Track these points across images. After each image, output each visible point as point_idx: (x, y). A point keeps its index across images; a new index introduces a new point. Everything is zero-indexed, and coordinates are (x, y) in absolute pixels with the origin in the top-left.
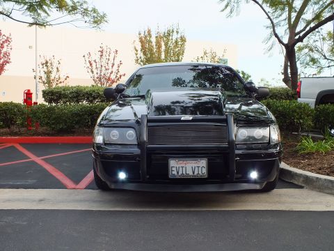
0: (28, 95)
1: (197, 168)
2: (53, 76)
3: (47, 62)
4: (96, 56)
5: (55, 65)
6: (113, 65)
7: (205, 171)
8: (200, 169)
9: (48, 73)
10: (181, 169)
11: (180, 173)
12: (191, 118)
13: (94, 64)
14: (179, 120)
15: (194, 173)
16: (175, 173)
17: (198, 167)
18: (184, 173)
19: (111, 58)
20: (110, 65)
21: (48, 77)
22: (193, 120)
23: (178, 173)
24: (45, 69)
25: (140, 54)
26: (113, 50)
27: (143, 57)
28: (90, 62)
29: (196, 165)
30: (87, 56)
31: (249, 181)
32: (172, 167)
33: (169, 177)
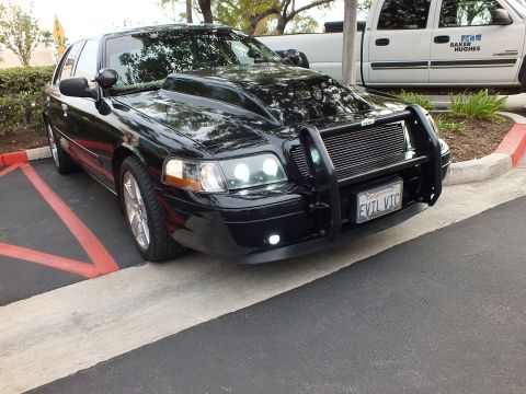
1: (389, 200)
7: (398, 200)
8: (394, 198)
10: (371, 205)
12: (373, 121)
15: (386, 206)
16: (363, 214)
17: (392, 196)
18: (375, 210)
23: (367, 213)
29: (390, 194)
32: (361, 206)
33: (358, 222)
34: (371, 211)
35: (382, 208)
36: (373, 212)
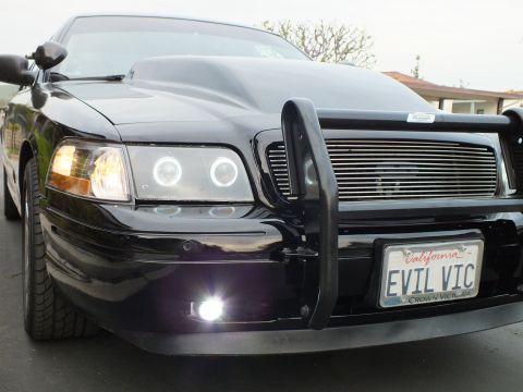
1: (454, 271)
7: (473, 277)
8: (462, 270)
10: (414, 275)
11: (409, 293)
12: (431, 120)
14: (402, 125)
15: (445, 285)
16: (397, 290)
17: (458, 266)
18: (421, 288)
23: (405, 289)
29: (454, 262)
32: (391, 272)
33: (383, 305)
34: (411, 289)
35: (436, 286)
36: (417, 291)
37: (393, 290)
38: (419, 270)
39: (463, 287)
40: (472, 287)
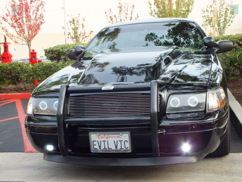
0: (33, 54)
1: (119, 143)
2: (79, 31)
3: (74, 20)
4: (116, 12)
5: (81, 22)
6: (131, 18)
7: (128, 145)
8: (123, 143)
9: (75, 29)
10: (102, 143)
11: (102, 147)
12: (112, 88)
13: (114, 19)
14: (100, 90)
15: (116, 147)
17: (121, 141)
18: (107, 147)
19: (129, 12)
20: (129, 18)
21: (75, 33)
22: (114, 90)
24: (73, 26)
25: (154, 7)
26: (130, 5)
27: (157, 10)
28: (111, 17)
29: (119, 139)
30: (108, 13)
31: (180, 154)
32: (93, 141)
33: (92, 152)
36: (105, 148)
37: (95, 147)
38: (104, 141)
39: (124, 149)
40: (129, 149)
